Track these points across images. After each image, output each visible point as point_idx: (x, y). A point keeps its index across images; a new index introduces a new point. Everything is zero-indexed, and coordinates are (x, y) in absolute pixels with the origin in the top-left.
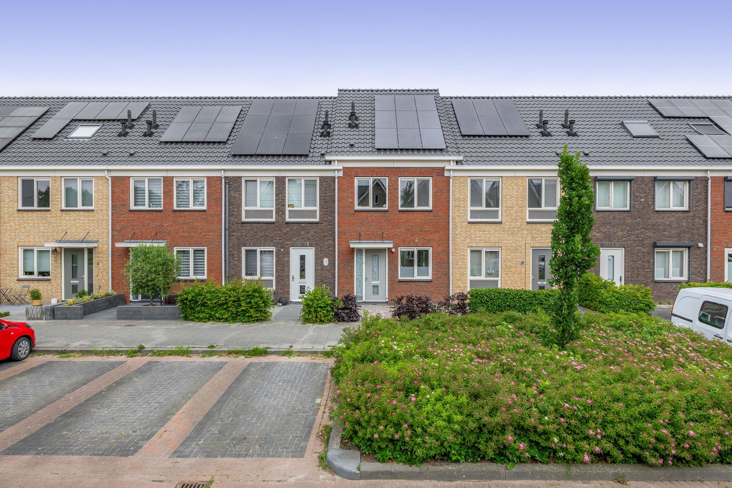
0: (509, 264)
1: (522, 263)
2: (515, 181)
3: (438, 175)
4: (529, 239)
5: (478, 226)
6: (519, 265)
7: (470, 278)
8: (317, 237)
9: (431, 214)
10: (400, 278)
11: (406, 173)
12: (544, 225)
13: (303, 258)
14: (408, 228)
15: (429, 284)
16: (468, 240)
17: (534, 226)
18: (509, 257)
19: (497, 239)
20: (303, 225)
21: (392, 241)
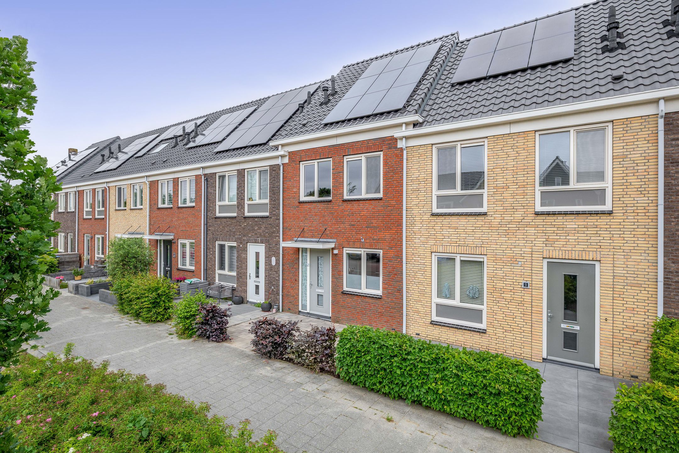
0: (500, 285)
1: (526, 285)
2: (510, 141)
3: (390, 148)
4: (539, 243)
5: (447, 220)
6: (518, 288)
7: (436, 300)
8: (267, 233)
9: (381, 203)
10: (345, 289)
11: (351, 150)
12: (572, 217)
13: (257, 254)
14: (352, 223)
15: (378, 301)
16: (432, 242)
17: (550, 219)
18: (500, 273)
19: (478, 242)
20: (256, 220)
21: (335, 240)
